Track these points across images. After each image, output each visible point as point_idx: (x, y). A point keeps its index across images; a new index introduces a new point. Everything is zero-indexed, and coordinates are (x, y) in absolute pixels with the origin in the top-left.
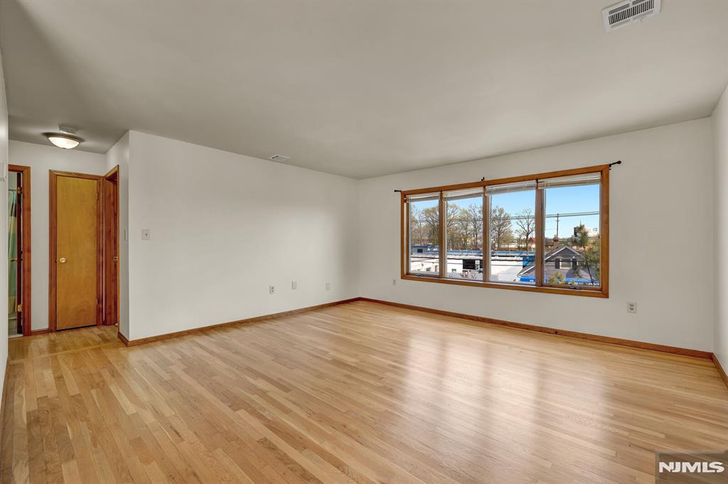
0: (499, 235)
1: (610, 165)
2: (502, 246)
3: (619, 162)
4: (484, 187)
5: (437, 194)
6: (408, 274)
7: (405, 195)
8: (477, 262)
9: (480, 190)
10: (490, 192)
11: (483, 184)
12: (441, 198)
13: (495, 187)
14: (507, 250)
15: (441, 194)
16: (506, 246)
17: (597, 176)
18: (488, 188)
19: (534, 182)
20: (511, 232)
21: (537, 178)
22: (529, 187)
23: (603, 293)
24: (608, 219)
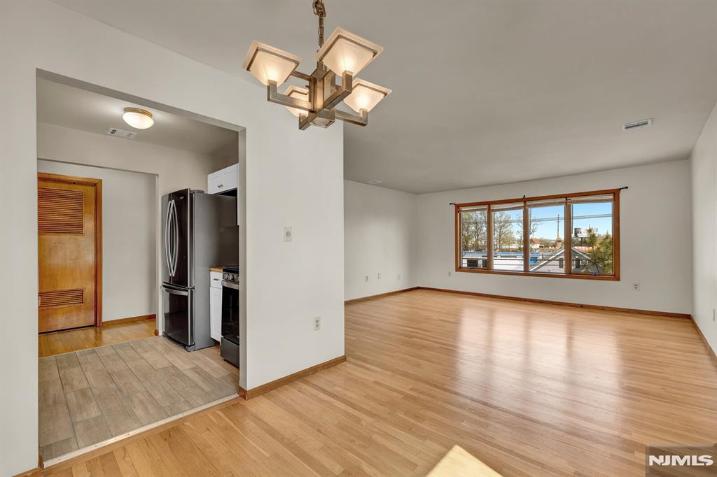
0: (500, 236)
1: (620, 189)
2: (504, 247)
3: (627, 188)
4: (525, 202)
5: (486, 207)
6: (460, 268)
7: (458, 207)
8: (480, 262)
9: (522, 204)
10: (530, 206)
11: (525, 200)
12: (489, 211)
13: (533, 203)
14: (508, 250)
15: (489, 207)
16: (507, 247)
17: (611, 197)
18: (528, 203)
19: (564, 200)
20: (511, 233)
21: (566, 196)
22: (560, 203)
23: (616, 277)
24: (619, 226)
